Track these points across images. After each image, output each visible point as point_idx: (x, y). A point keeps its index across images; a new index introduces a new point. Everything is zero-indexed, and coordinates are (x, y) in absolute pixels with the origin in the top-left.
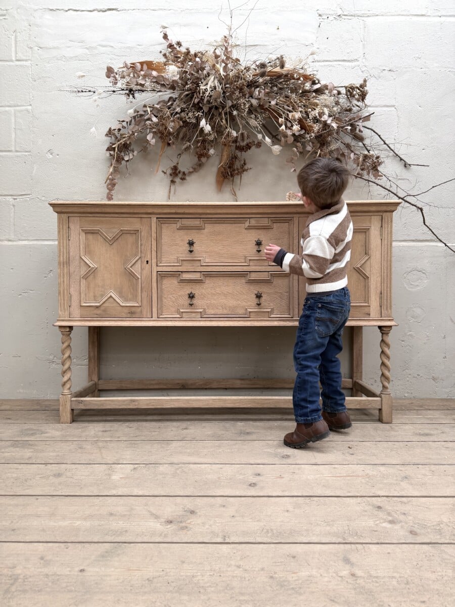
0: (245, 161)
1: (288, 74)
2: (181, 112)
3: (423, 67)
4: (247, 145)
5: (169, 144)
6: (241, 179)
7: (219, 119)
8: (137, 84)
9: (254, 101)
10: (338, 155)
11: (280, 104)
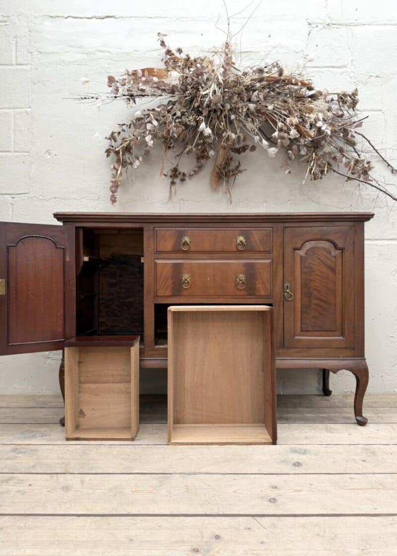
0: (239, 164)
1: (286, 79)
4: (244, 147)
5: (169, 148)
6: (235, 179)
7: (218, 122)
8: (138, 89)
9: (252, 106)
10: (330, 158)
11: (277, 109)
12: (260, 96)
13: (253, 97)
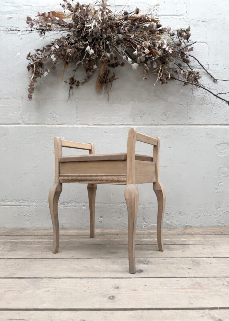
0: (114, 74)
1: (142, 18)
2: (75, 43)
3: (222, 19)
4: (116, 63)
5: (67, 63)
6: (111, 85)
7: (98, 46)
8: (47, 25)
9: (120, 36)
10: (173, 71)
11: (136, 37)
12: (125, 29)
13: (121, 30)
